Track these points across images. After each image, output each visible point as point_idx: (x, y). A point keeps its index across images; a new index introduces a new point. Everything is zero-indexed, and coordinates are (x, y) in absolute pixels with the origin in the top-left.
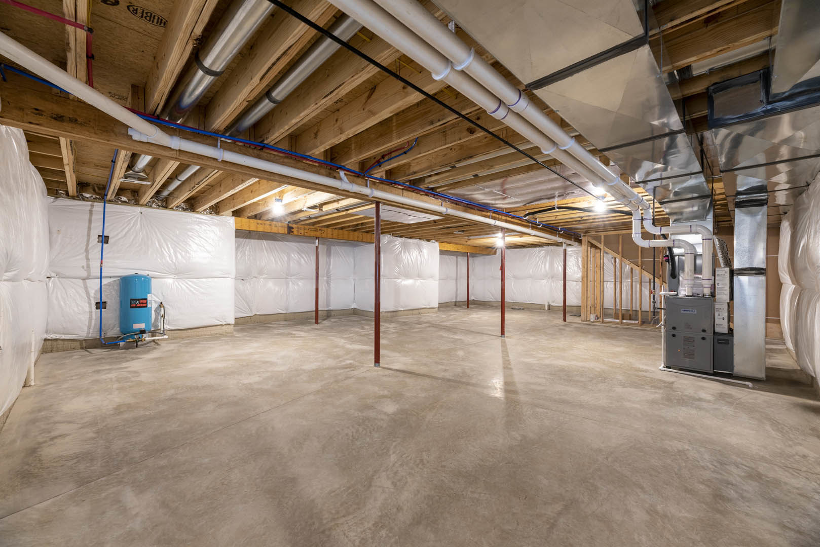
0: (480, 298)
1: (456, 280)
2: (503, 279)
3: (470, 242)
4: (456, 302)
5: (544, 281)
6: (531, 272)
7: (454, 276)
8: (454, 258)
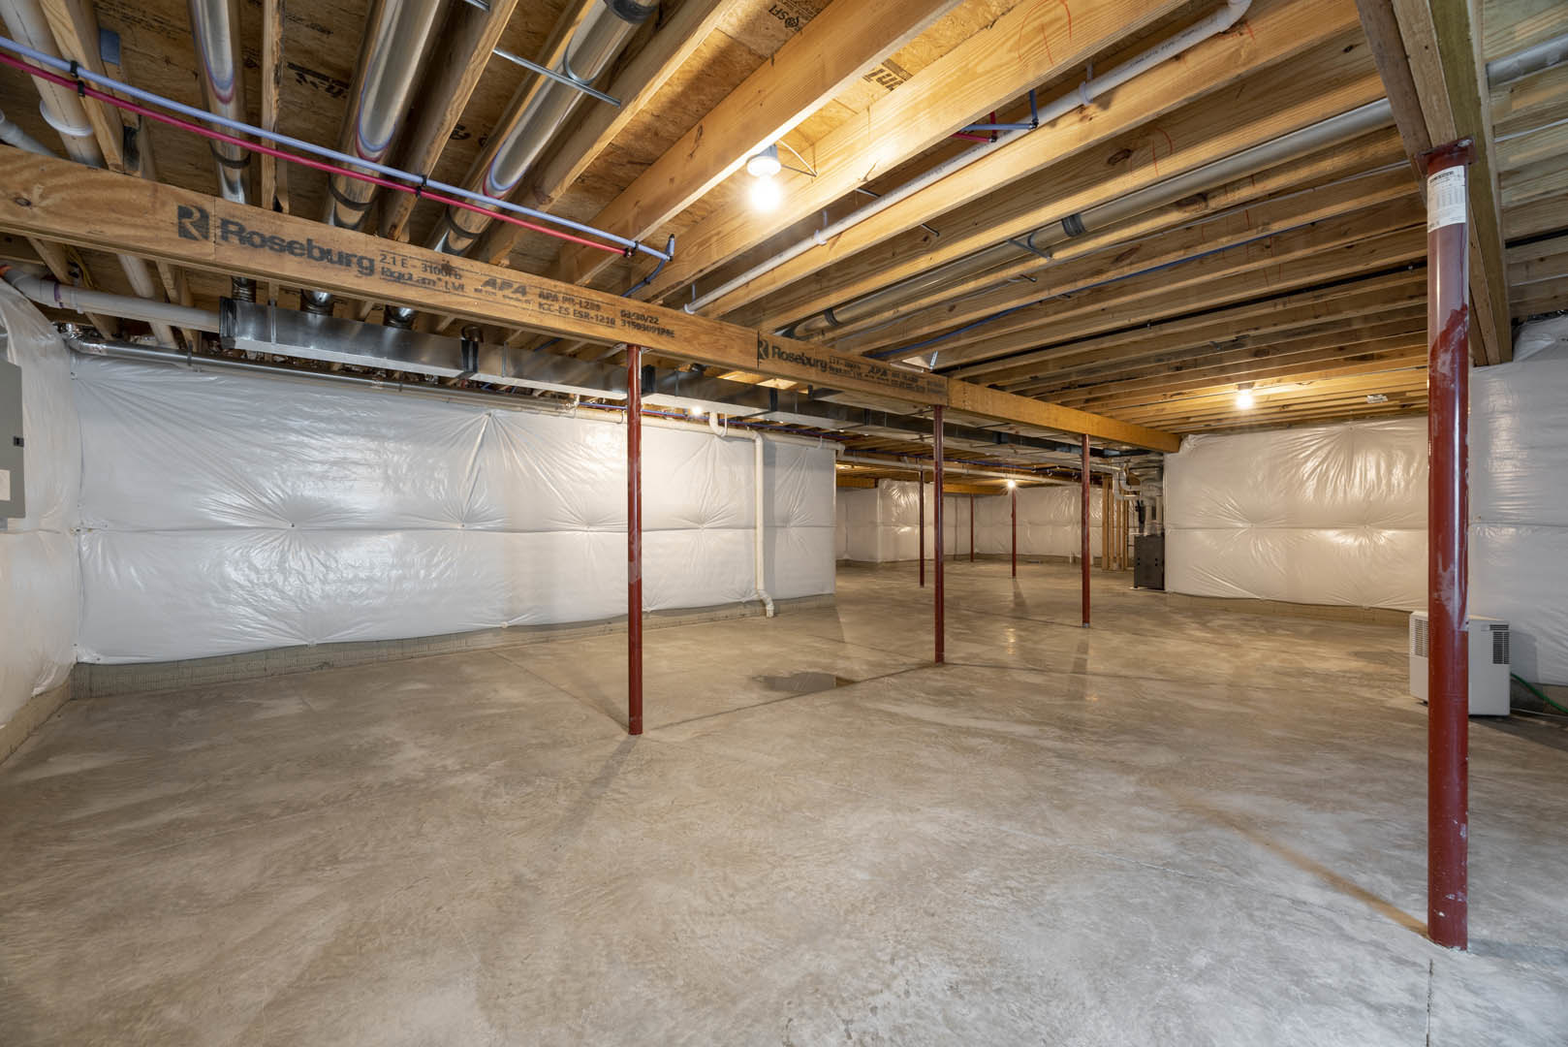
0: (987, 551)
1: (956, 527)
2: (1014, 525)
3: (975, 483)
4: (955, 555)
5: (1069, 528)
6: (1052, 516)
7: (953, 523)
8: (953, 499)
